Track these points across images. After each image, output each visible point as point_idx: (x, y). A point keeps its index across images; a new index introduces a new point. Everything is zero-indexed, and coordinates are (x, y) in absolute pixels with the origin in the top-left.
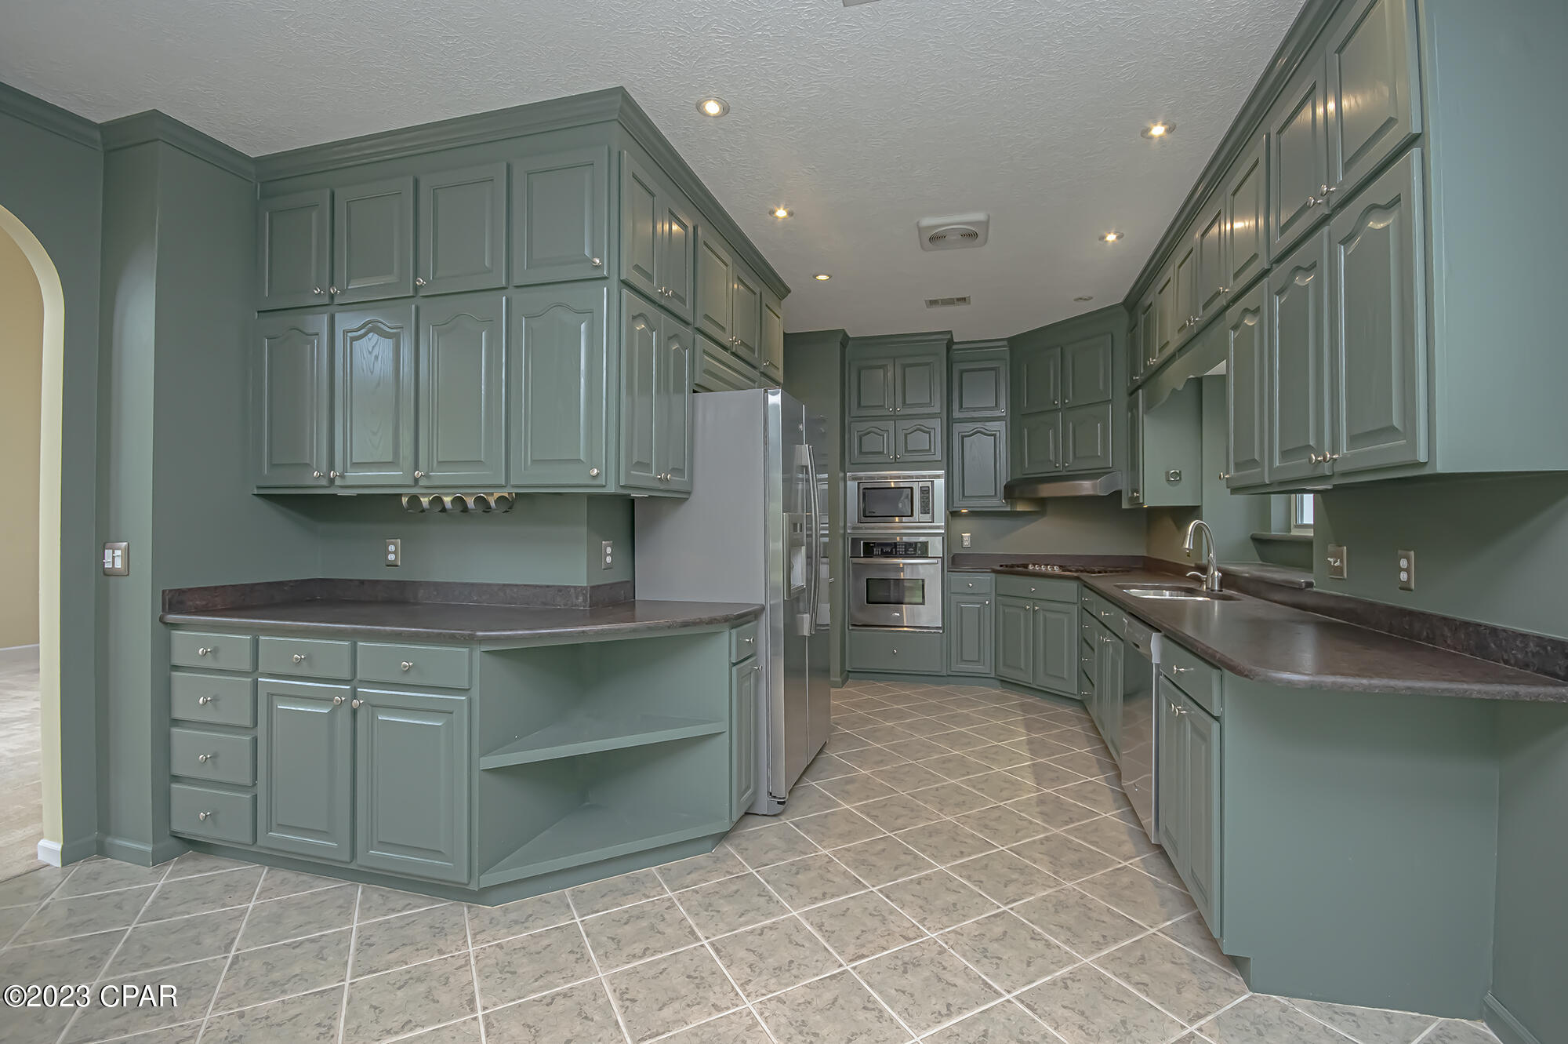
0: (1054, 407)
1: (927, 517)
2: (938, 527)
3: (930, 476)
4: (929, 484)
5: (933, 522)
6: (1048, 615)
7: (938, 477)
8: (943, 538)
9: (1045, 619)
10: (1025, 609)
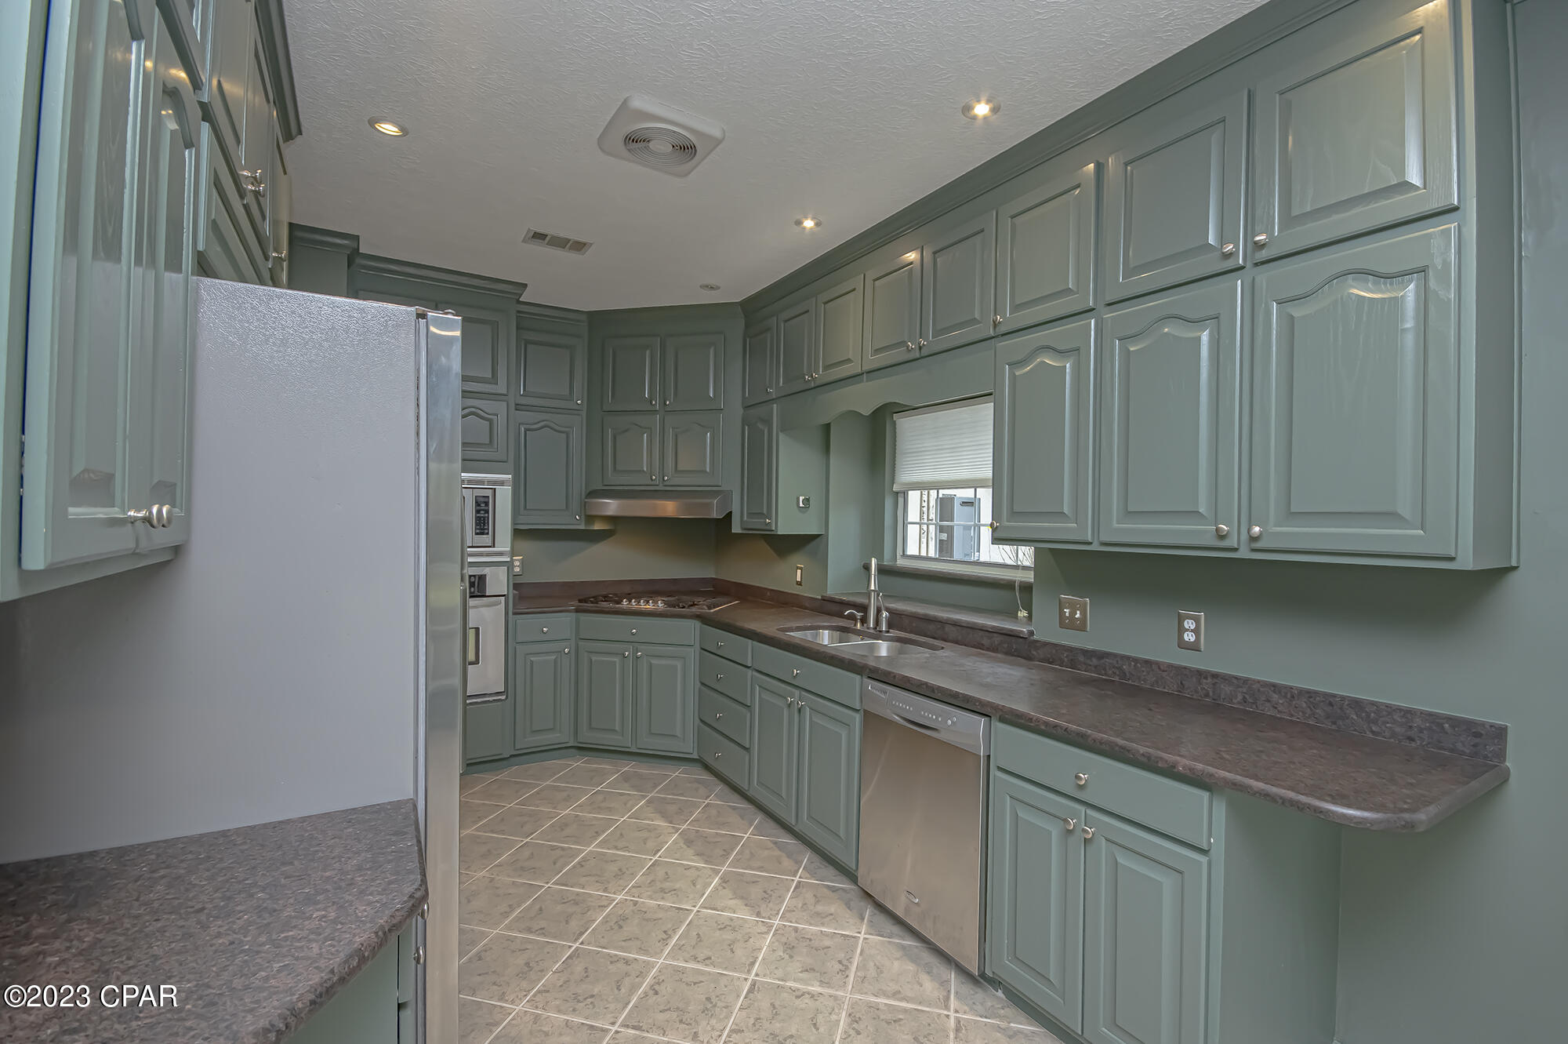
0: (650, 408)
1: (486, 539)
2: (501, 554)
3: (490, 482)
4: (489, 493)
5: (494, 547)
6: (654, 661)
7: (502, 483)
8: (508, 568)
9: (651, 666)
10: (624, 655)
